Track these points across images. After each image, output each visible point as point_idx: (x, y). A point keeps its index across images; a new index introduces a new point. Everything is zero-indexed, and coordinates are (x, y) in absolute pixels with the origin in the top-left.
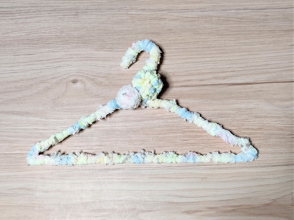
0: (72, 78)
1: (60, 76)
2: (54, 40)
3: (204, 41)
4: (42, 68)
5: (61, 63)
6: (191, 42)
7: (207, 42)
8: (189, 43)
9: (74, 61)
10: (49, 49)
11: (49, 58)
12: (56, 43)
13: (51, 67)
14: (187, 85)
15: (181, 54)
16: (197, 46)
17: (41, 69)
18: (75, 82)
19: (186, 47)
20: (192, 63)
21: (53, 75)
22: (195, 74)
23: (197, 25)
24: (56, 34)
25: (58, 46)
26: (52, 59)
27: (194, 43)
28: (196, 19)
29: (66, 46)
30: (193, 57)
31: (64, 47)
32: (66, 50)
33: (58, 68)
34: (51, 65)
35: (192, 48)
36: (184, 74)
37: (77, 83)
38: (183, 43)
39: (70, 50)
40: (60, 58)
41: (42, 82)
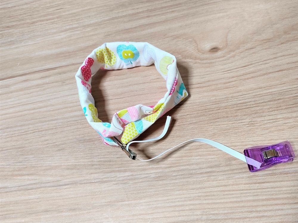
0: (219, 53)
1: (241, 53)
2: (265, 108)
3: (12, 137)
4: (275, 60)
5: (242, 72)
6: (31, 133)
7: (8, 136)
8: (34, 131)
9: (221, 79)
10: (271, 91)
11: (266, 76)
12: (260, 103)
13: (260, 63)
14: (46, 72)
15: (48, 113)
16: (23, 128)
17: (276, 58)
18: (214, 48)
19: (40, 124)
20: (34, 101)
21: (253, 53)
22: (33, 88)
23: (17, 163)
24: (263, 119)
25: (253, 100)
26: (260, 76)
27: (27, 133)
28: (17, 173)
29: (240, 100)
30: (32, 111)
31: (243, 98)
32: (238, 94)
33: (246, 64)
34: (260, 67)
35: (31, 124)
36: (49, 85)
37: (210, 48)
38: (43, 130)
39: (230, 96)
40: (245, 79)
41: (269, 40)
